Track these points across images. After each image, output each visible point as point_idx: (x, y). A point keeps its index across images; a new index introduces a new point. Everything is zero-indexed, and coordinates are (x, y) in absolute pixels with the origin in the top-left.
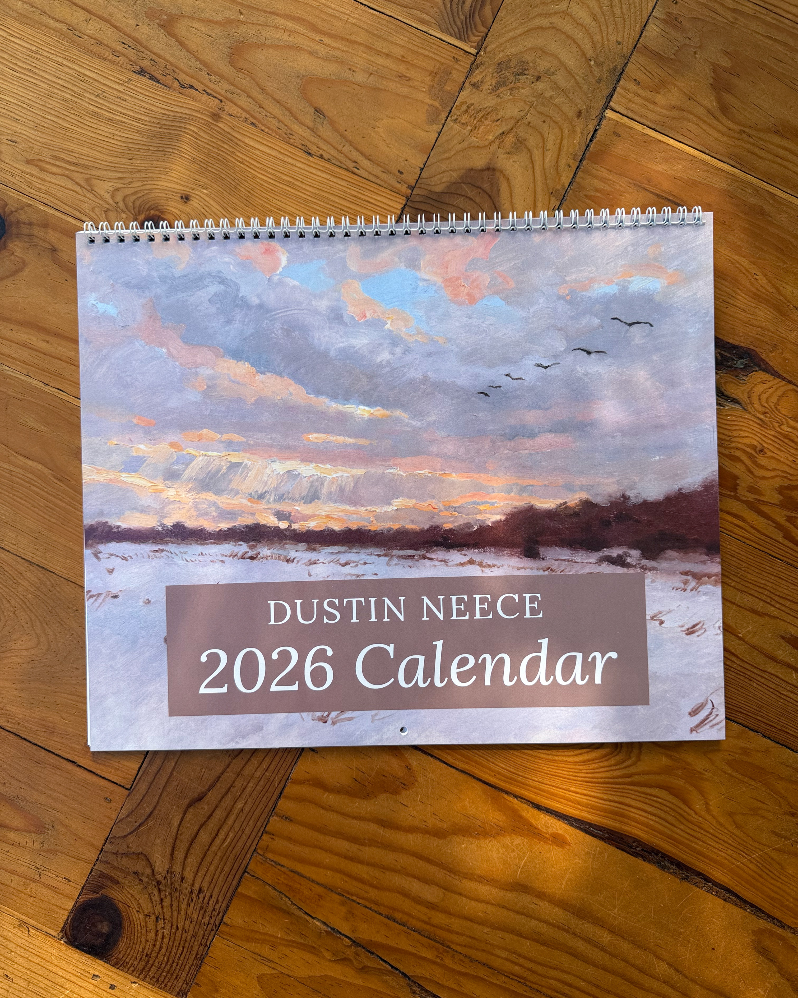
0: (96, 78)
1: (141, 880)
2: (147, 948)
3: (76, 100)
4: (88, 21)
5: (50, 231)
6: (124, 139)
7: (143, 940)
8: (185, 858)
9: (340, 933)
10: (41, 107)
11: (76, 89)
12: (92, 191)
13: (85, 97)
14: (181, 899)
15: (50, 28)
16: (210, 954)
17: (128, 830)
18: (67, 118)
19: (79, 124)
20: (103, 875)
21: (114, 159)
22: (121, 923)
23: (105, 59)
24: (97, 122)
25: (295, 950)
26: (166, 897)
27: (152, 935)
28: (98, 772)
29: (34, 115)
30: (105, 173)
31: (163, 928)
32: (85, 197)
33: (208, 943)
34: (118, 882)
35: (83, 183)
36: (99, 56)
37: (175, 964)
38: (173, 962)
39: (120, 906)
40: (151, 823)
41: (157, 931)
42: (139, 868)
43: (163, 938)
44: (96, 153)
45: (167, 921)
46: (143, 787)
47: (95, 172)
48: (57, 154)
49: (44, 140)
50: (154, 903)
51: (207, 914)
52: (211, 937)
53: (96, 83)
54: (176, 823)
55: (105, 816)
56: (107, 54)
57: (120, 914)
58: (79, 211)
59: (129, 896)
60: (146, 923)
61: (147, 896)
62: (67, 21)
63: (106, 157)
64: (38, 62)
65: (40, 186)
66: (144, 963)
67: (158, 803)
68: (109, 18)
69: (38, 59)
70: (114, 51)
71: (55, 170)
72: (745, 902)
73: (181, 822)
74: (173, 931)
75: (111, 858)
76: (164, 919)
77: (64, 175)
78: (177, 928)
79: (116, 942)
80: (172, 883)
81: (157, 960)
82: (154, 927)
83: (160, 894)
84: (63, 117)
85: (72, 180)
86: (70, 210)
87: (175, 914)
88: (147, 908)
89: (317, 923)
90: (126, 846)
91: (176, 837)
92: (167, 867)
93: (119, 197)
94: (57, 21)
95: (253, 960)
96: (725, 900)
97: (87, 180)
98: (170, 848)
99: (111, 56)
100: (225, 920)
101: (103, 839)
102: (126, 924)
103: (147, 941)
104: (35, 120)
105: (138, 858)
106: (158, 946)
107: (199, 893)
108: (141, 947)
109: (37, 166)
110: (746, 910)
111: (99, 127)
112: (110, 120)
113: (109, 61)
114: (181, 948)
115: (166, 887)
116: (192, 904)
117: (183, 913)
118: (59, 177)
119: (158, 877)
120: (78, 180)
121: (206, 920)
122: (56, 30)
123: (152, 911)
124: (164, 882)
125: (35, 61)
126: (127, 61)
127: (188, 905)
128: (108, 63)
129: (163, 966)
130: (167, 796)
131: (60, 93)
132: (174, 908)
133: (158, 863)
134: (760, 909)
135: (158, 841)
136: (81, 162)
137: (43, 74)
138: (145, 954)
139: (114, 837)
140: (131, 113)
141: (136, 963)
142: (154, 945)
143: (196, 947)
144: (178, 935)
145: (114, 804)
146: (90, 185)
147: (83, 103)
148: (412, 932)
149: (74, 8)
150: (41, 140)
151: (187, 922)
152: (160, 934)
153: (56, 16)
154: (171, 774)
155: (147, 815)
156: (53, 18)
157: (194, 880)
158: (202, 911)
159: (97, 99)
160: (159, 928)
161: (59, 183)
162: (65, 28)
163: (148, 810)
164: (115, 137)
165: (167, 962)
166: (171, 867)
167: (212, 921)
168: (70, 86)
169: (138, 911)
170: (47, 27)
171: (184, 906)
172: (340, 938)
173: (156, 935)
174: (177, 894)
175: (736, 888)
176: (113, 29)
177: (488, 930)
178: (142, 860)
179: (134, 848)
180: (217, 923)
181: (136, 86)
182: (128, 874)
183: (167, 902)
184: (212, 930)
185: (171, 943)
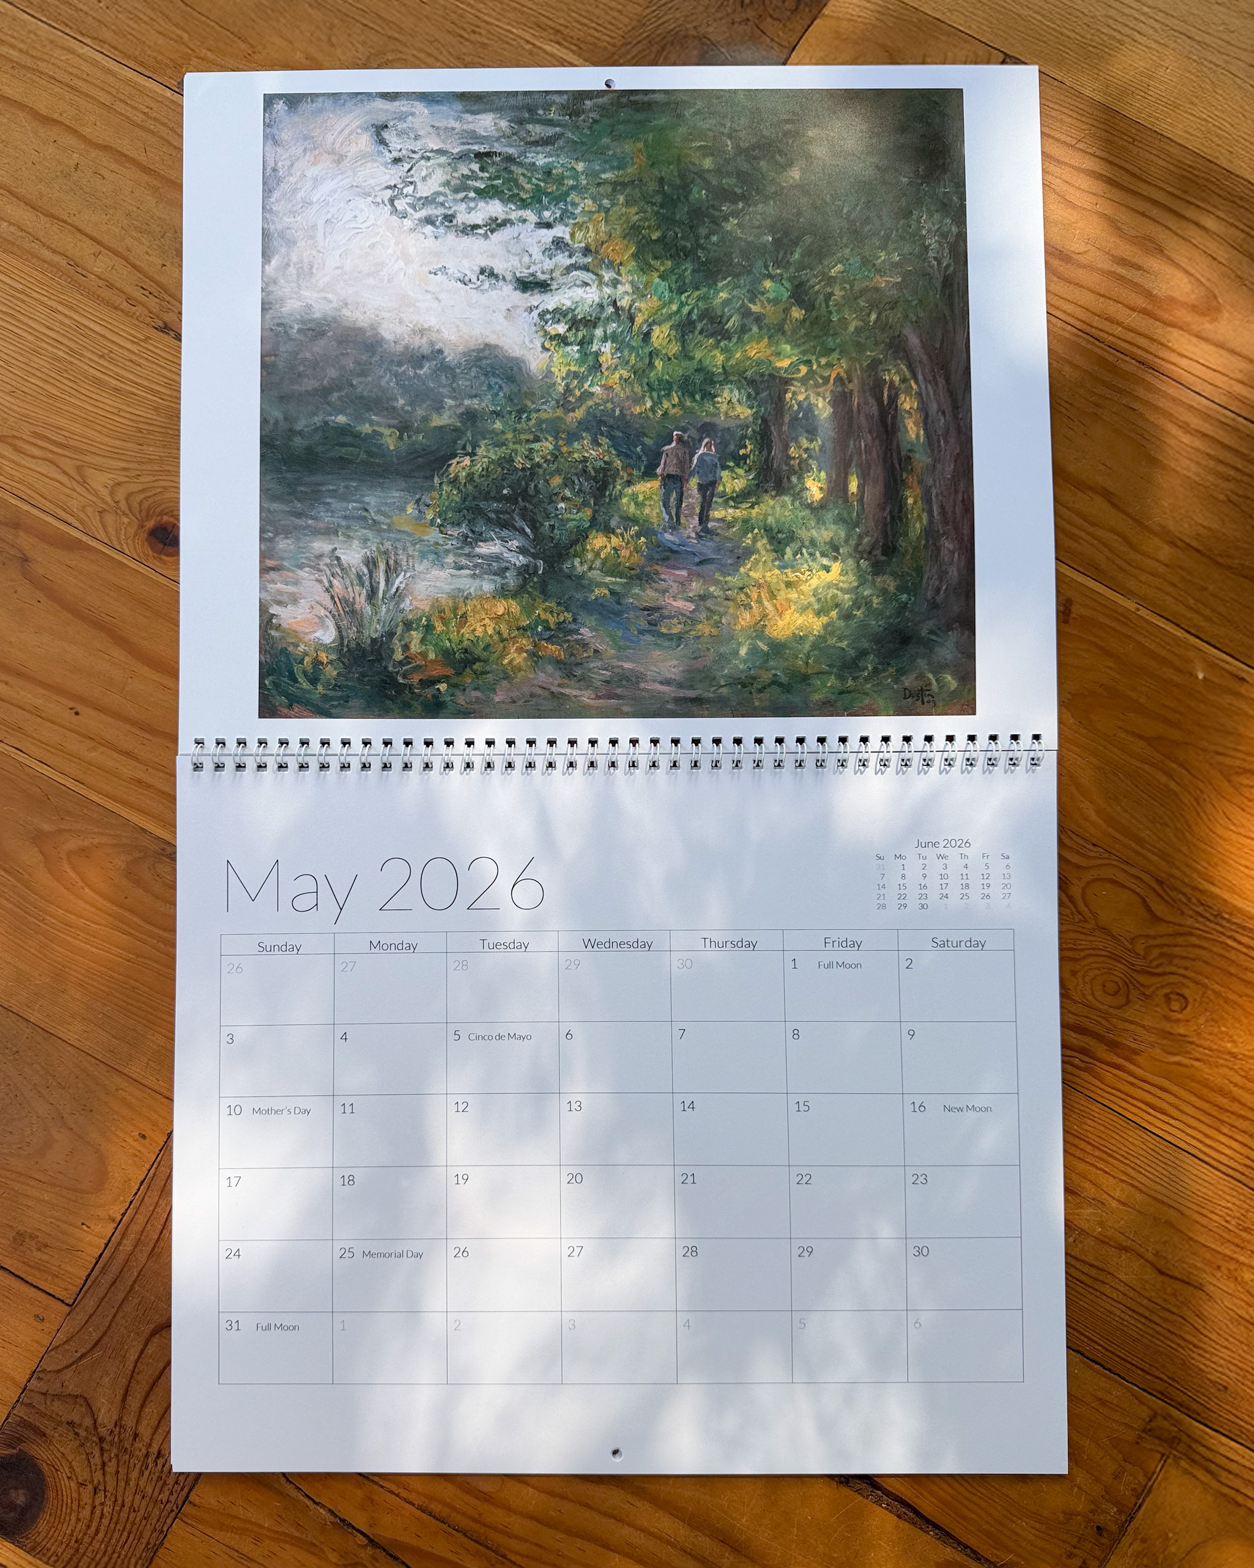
0: (103, 333)
1: (77, 1434)
2: (78, 1528)
3: (72, 359)
4: (96, 255)
5: (22, 534)
6: (134, 417)
7: (73, 1518)
8: (142, 1406)
9: (353, 1527)
10: (23, 366)
11: (72, 345)
12: (84, 483)
13: (85, 356)
14: (132, 1464)
15: (44, 261)
16: (166, 1545)
17: (65, 1363)
18: (57, 384)
19: (73, 392)
20: (24, 1424)
21: (117, 443)
22: (44, 1492)
23: (116, 308)
24: (99, 391)
25: (288, 1547)
26: (110, 1460)
27: (86, 1513)
28: (29, 1279)
29: (13, 376)
30: (104, 460)
31: (102, 1504)
32: (74, 490)
33: (165, 1529)
34: (44, 1435)
35: (72, 472)
36: (108, 304)
37: (116, 1555)
38: (114, 1552)
39: (45, 1468)
40: (97, 1354)
41: (94, 1507)
42: (75, 1417)
43: (101, 1518)
44: (94, 433)
45: (109, 1495)
46: (90, 1304)
47: (88, 459)
48: (40, 430)
49: (24, 411)
50: (93, 1468)
51: (166, 1488)
52: (169, 1521)
53: (101, 339)
54: (132, 1356)
55: (34, 1340)
56: (119, 301)
57: (44, 1480)
58: (64, 510)
59: (59, 1455)
60: (79, 1494)
61: (84, 1457)
62: (68, 254)
63: (107, 439)
64: (23, 306)
65: (13, 472)
66: (72, 1551)
67: (109, 1327)
68: (125, 253)
69: (23, 301)
70: (128, 299)
71: (36, 452)
72: (928, 1521)
73: (139, 1357)
74: (117, 1508)
75: (37, 1400)
76: (105, 1491)
77: (46, 460)
78: (123, 1505)
79: (34, 1519)
80: (121, 1441)
81: (91, 1548)
82: (90, 1502)
83: (102, 1455)
84: (52, 381)
85: (58, 467)
86: (52, 506)
87: (123, 1484)
88: (83, 1474)
89: (321, 1511)
90: (59, 1385)
91: (132, 1376)
92: (115, 1417)
93: (121, 495)
94: (54, 251)
95: (226, 1557)
96: (899, 1517)
97: (79, 468)
98: (122, 1392)
99: (125, 304)
100: (191, 1498)
101: (29, 1372)
102: (51, 1495)
103: (78, 1520)
104: (14, 383)
105: (76, 1403)
106: (93, 1529)
107: (158, 1457)
108: (70, 1528)
109: (11, 445)
110: (928, 1533)
111: (102, 399)
112: (116, 390)
113: (122, 311)
114: (126, 1534)
115: (112, 1445)
116: (146, 1473)
117: (132, 1483)
118: (41, 462)
119: (103, 1431)
120: (66, 469)
121: (164, 1497)
122: (51, 264)
123: (89, 1479)
124: (109, 1438)
125: (19, 303)
126: (146, 312)
127: (141, 1473)
128: (120, 313)
129: (99, 1556)
130: (123, 1317)
131: (50, 348)
132: (120, 1477)
133: (103, 1411)
134: (947, 1533)
135: (106, 1380)
136: (73, 443)
137: (30, 322)
138: (74, 1539)
139: (44, 1371)
140: (146, 383)
141: (60, 1550)
142: (89, 1527)
143: (146, 1535)
144: (124, 1515)
145: (48, 1325)
146: (82, 476)
147: (83, 365)
148: (454, 1532)
149: (79, 236)
150: (19, 410)
151: (138, 1497)
152: (98, 1512)
153: (53, 246)
154: (132, 1287)
155: (93, 1343)
156: (48, 248)
157: (151, 1439)
158: (160, 1484)
159: (101, 361)
160: (97, 1503)
161: (38, 469)
162: (64, 263)
163: (95, 1336)
164: (121, 414)
165: (105, 1552)
166: (121, 1419)
167: (172, 1498)
168: (65, 341)
169: (69, 1478)
170: (39, 258)
171: (134, 1475)
172: (351, 1534)
173: (92, 1513)
174: (127, 1457)
175: (915, 1500)
176: (130, 269)
177: (562, 1536)
178: (81, 1405)
179: (71, 1388)
180: (180, 1502)
181: (156, 347)
182: (60, 1423)
183: (111, 1468)
184: (172, 1511)
185: (112, 1526)
